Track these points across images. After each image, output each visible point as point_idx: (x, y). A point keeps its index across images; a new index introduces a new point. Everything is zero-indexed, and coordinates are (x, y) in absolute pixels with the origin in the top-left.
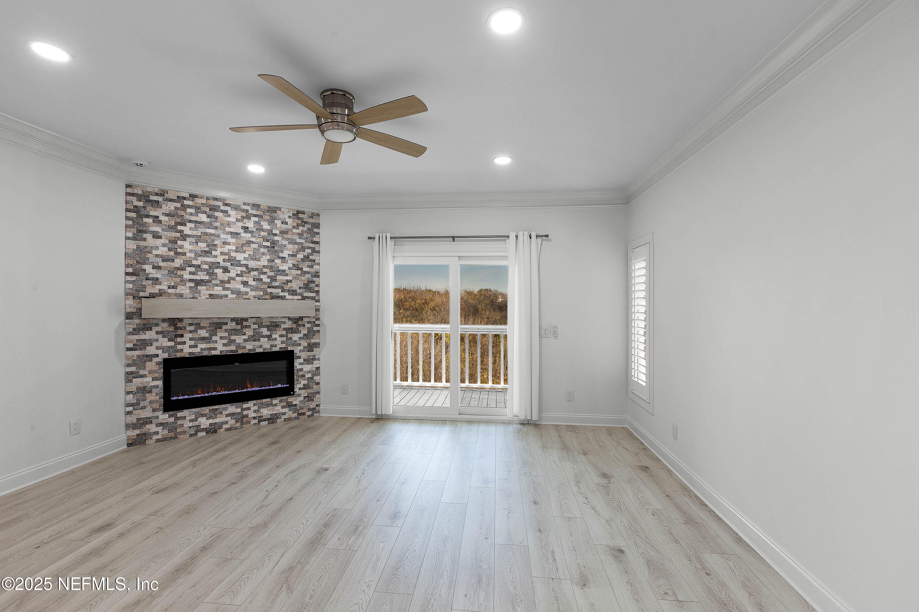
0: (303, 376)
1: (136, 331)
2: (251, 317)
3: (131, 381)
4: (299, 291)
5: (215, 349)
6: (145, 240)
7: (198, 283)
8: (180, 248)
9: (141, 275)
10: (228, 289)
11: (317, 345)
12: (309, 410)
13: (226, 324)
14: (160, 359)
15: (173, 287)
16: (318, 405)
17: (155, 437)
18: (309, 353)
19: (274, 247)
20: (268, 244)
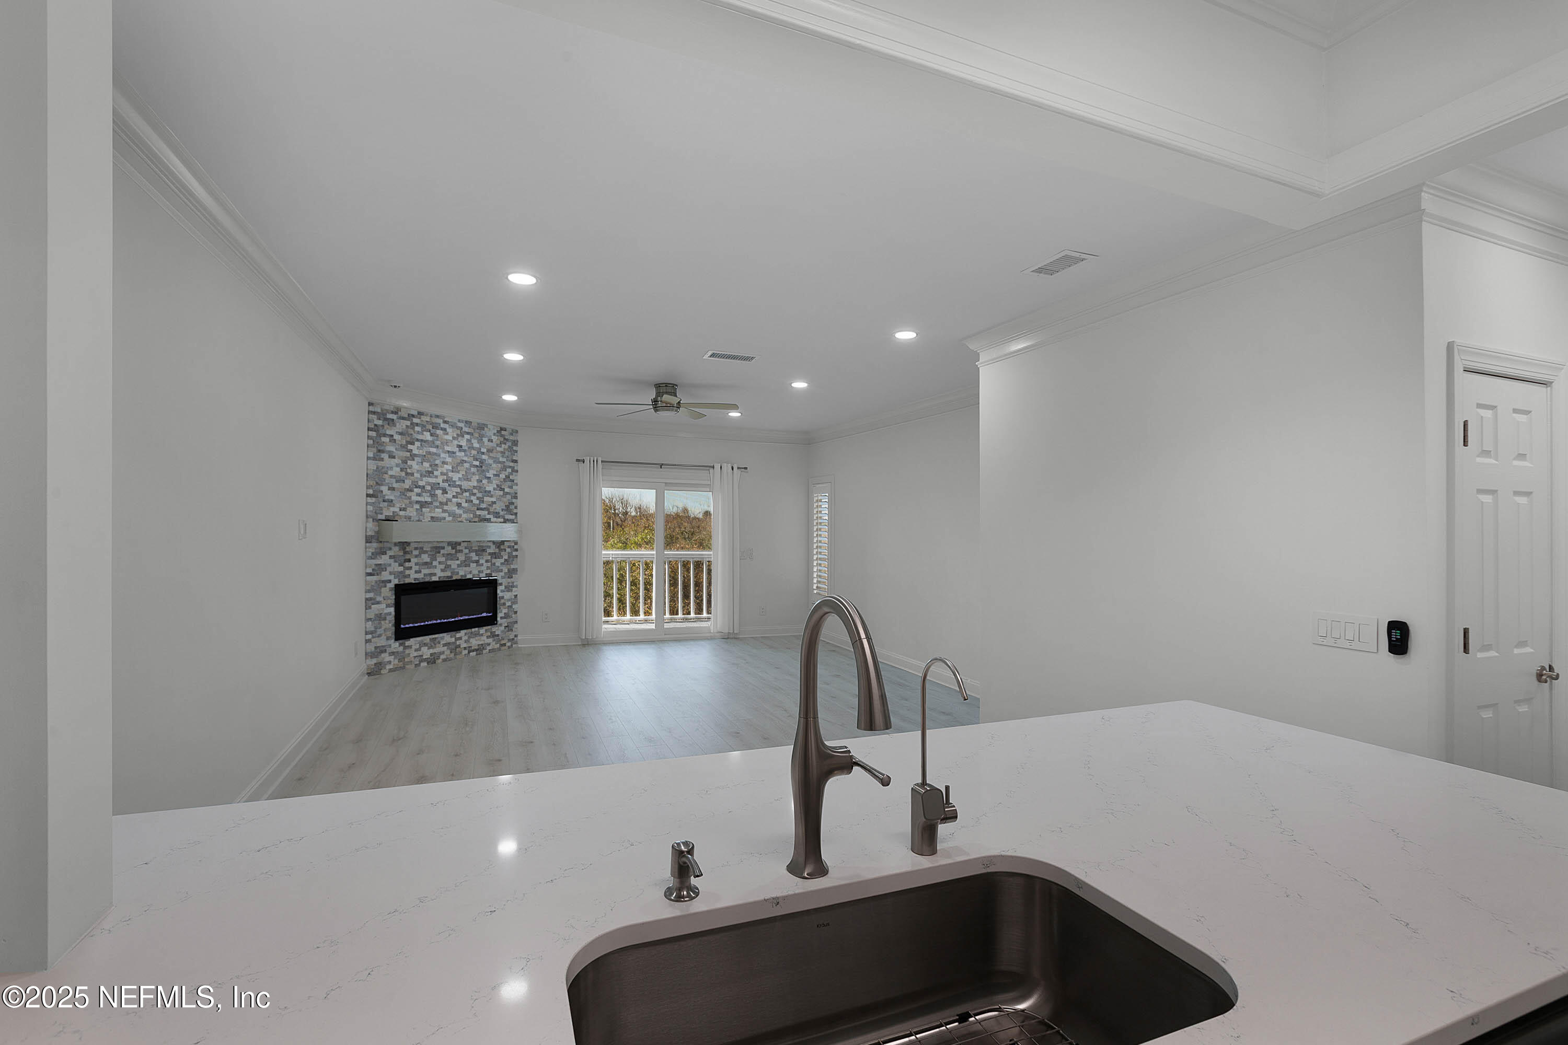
0: (504, 604)
1: (374, 556)
2: (463, 541)
3: (370, 608)
4: (502, 513)
5: (435, 574)
6: (382, 460)
7: (423, 504)
8: (410, 468)
9: (379, 497)
10: (444, 511)
11: (514, 571)
12: (509, 640)
13: (443, 548)
14: (392, 585)
15: (404, 509)
16: (516, 636)
17: (388, 667)
18: (509, 580)
19: (482, 467)
20: (477, 463)
